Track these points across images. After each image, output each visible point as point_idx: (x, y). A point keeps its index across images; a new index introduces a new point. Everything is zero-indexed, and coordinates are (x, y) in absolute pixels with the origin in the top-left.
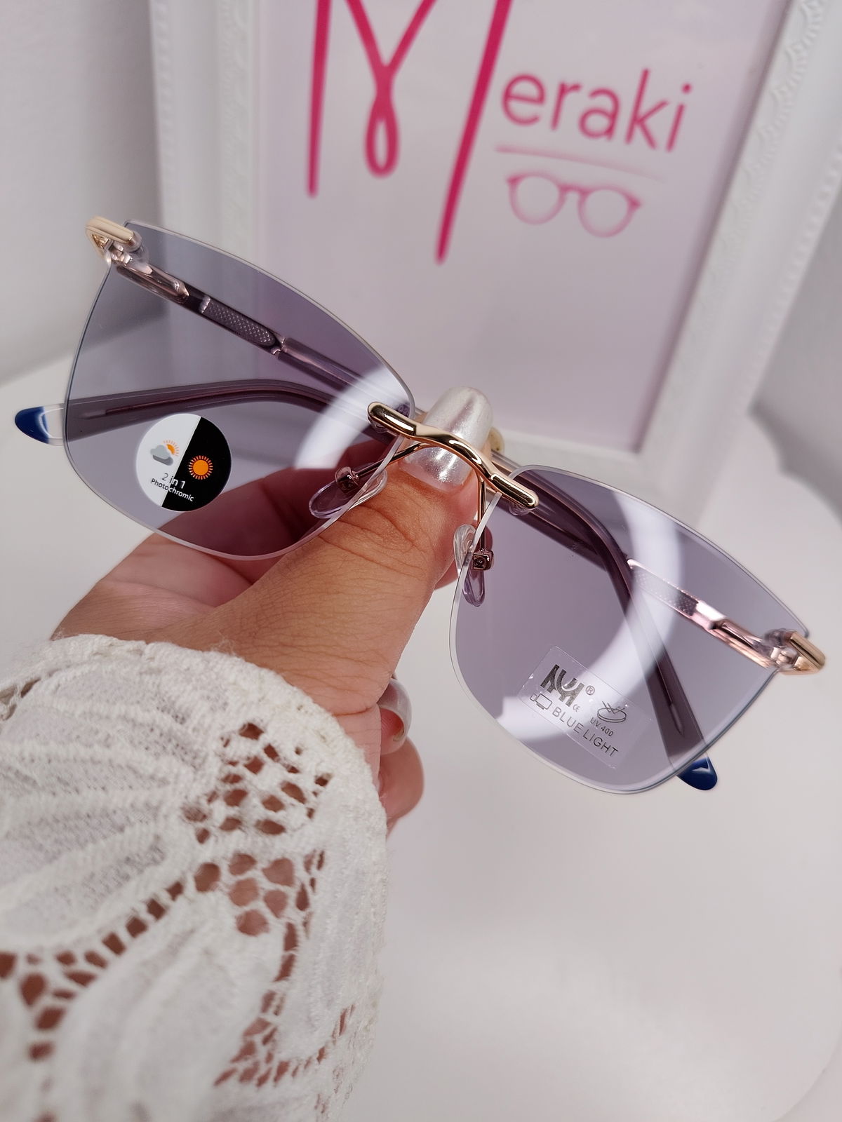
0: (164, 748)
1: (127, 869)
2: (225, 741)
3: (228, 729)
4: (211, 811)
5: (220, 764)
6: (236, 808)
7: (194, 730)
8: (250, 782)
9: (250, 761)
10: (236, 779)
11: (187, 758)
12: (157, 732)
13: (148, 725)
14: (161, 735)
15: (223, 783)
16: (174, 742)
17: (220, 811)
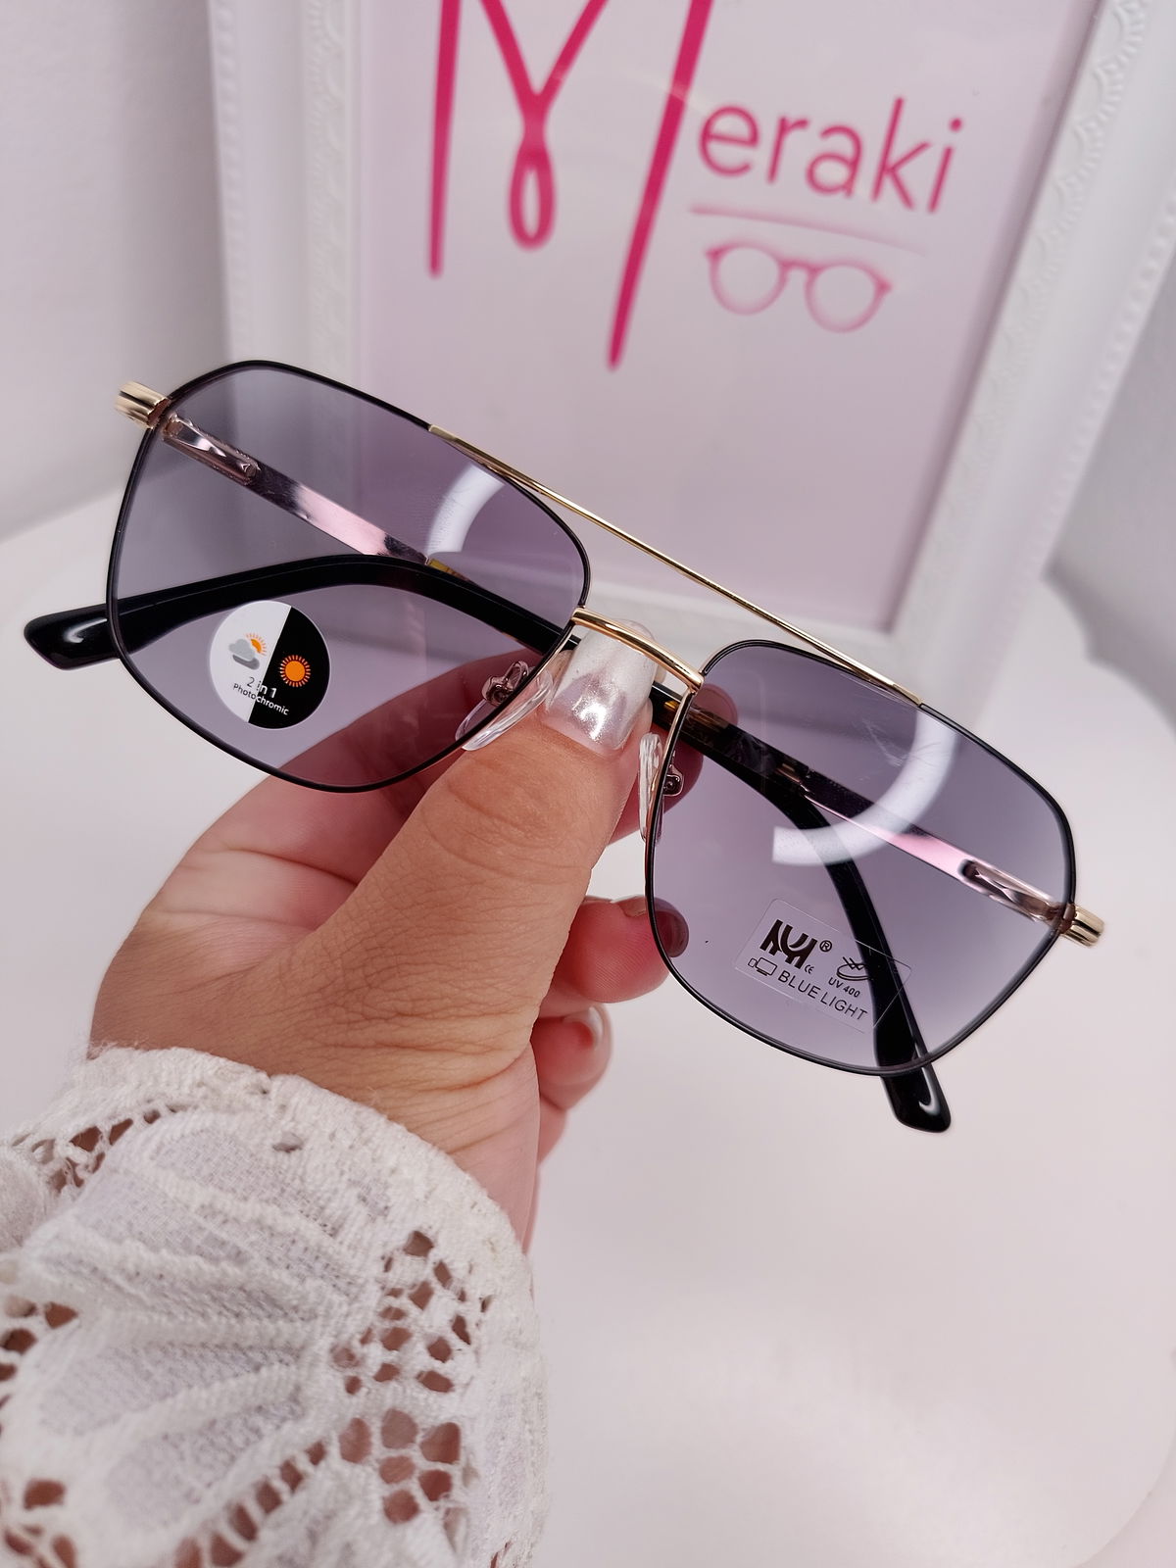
0: (310, 1267)
1: (258, 1420)
2: (386, 1260)
3: (390, 1248)
4: (364, 1357)
5: (379, 1294)
6: (395, 1352)
7: (349, 1247)
8: (415, 1321)
9: (416, 1289)
10: (399, 1314)
11: (342, 1283)
12: (301, 1245)
13: (289, 1235)
14: (306, 1249)
15: (381, 1319)
16: (324, 1261)
17: (376, 1355)
